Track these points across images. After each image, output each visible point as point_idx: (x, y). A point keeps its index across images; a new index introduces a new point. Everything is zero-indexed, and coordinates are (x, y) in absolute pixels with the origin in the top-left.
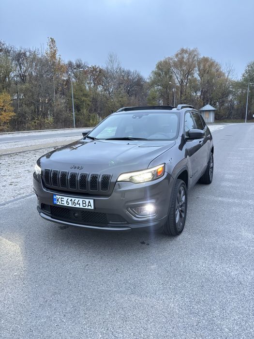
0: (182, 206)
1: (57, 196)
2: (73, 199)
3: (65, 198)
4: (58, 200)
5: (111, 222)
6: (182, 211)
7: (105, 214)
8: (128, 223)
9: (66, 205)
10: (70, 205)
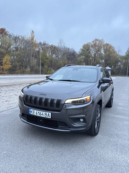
0: (98, 119)
1: (31, 109)
2: (40, 112)
3: (36, 111)
4: (31, 112)
5: (60, 126)
6: (98, 122)
7: (57, 121)
8: (69, 128)
9: (35, 115)
10: (38, 115)
